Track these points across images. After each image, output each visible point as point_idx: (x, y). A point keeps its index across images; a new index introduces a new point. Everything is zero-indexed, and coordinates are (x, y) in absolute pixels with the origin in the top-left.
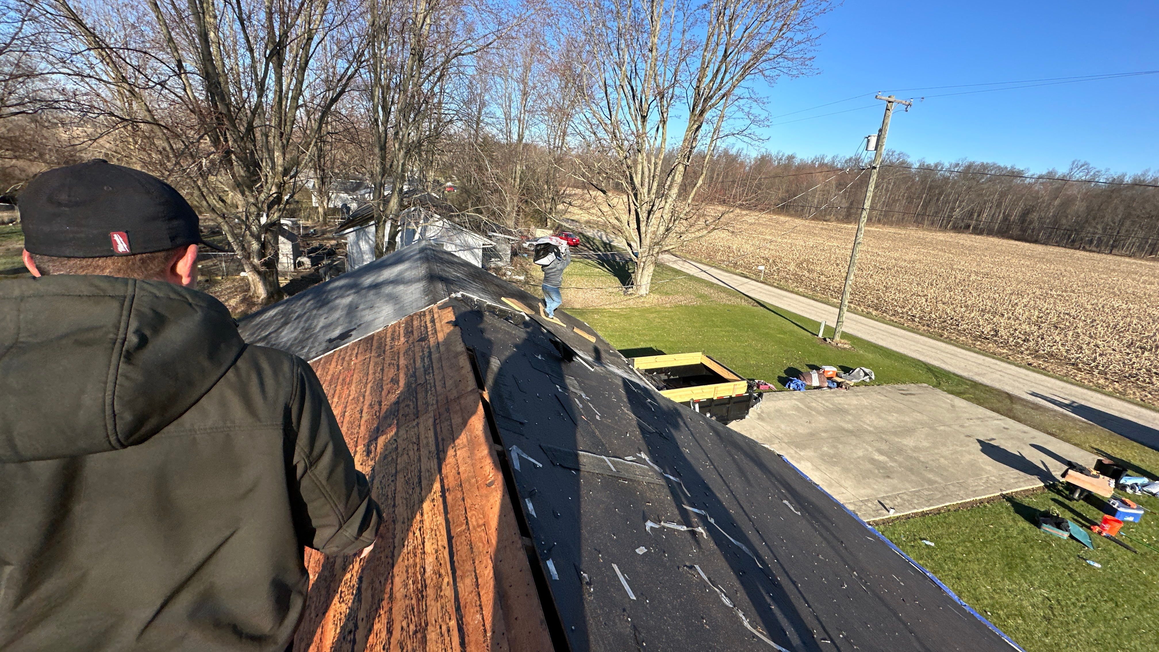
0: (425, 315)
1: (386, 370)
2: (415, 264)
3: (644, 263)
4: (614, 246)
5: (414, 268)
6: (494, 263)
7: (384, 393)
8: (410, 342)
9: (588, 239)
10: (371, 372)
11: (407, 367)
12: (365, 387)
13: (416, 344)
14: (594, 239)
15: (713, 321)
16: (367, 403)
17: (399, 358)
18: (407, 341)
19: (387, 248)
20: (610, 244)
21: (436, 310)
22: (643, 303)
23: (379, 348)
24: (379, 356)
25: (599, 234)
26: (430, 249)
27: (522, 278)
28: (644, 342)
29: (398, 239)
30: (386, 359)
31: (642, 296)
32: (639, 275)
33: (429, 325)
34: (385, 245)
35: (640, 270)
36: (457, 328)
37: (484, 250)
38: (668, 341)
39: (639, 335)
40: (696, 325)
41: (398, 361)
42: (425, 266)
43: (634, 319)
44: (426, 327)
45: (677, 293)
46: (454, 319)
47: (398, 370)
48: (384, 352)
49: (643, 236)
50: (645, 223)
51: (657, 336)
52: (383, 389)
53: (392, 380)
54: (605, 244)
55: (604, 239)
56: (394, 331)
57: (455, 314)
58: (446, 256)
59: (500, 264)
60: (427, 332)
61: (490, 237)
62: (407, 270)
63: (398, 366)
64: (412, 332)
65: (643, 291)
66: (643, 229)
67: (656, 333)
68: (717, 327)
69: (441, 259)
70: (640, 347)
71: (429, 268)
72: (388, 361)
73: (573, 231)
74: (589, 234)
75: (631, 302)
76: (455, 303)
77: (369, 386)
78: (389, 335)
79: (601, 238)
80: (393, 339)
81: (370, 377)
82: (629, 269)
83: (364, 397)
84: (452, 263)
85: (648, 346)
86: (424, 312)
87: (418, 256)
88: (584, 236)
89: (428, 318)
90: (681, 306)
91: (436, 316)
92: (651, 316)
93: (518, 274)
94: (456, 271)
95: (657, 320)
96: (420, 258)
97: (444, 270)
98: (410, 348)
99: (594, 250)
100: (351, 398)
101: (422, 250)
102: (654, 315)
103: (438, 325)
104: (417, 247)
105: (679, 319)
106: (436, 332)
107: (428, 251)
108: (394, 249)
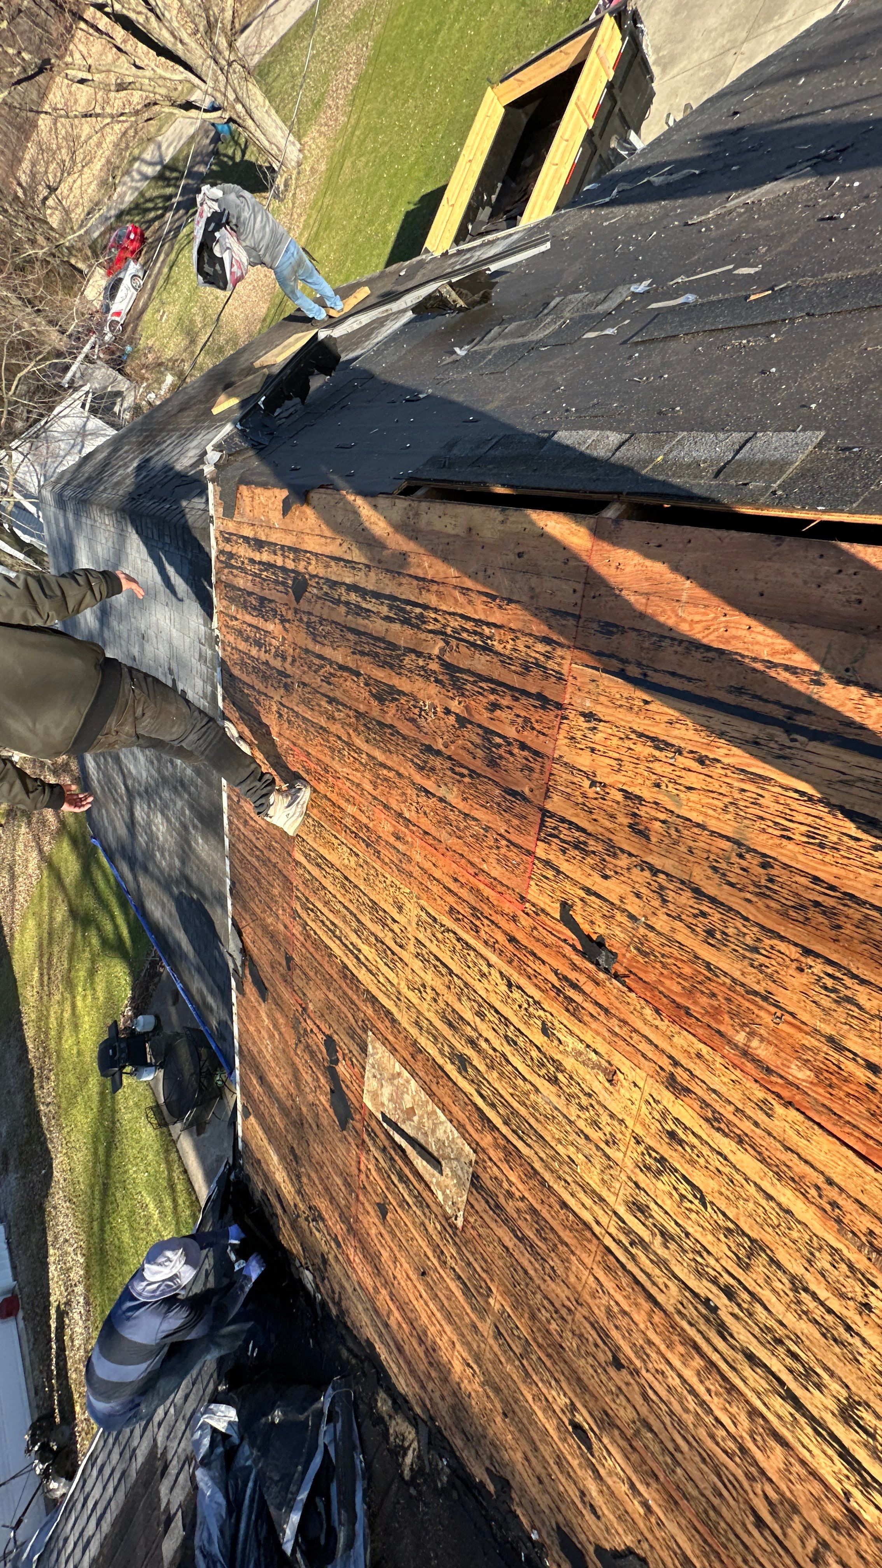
0: (231, 555)
1: (338, 694)
2: (86, 529)
3: (238, 100)
4: (174, 159)
5: (93, 532)
6: (123, 408)
7: (405, 728)
8: (290, 615)
9: (137, 208)
10: (323, 722)
11: (362, 653)
12: (359, 751)
13: (304, 605)
14: (142, 194)
15: (420, 34)
16: (408, 770)
17: (321, 657)
18: (283, 621)
19: (36, 562)
20: (166, 167)
21: (231, 526)
22: (313, 170)
23: (265, 678)
24: (286, 687)
25: (137, 176)
26: (63, 488)
27: (169, 379)
28: (388, 220)
29: (26, 539)
30: (306, 679)
31: (299, 164)
32: (258, 134)
33: (265, 557)
34: (30, 562)
35: (250, 122)
36: (314, 496)
37: (94, 411)
38: (411, 168)
39: (371, 222)
40: (409, 83)
41: (331, 663)
42: (95, 512)
43: (337, 213)
44: (269, 566)
45: (325, 79)
46: (283, 493)
47: (358, 674)
48: (283, 674)
49: (179, 50)
50: (153, 19)
51: (391, 185)
52: (391, 726)
53: (380, 699)
54: (160, 177)
55: (150, 171)
56: (240, 633)
57: (265, 485)
58: (88, 469)
59: (129, 401)
60: (283, 569)
61: (73, 387)
62: (91, 548)
63: (342, 668)
64: (262, 600)
65: (293, 154)
66: (164, 37)
67: (383, 184)
68: (437, 32)
69: (89, 479)
70: (393, 235)
71: (102, 507)
72: (316, 681)
73: (111, 229)
74: (129, 198)
75: (302, 197)
76: (234, 472)
77: (359, 742)
78: (243, 646)
79: (145, 177)
80: (258, 644)
81: (335, 728)
82: (232, 158)
83: (383, 766)
84: (106, 464)
85: (401, 217)
86: (221, 552)
87: (71, 517)
88: (129, 212)
89: (243, 551)
90: (356, 88)
91: (248, 532)
92: (347, 169)
93: (160, 381)
94: (126, 466)
95: (360, 164)
96: (77, 514)
97: (118, 484)
98: (308, 624)
99: (166, 209)
100: (368, 787)
101: (61, 502)
102: (348, 163)
103: (275, 537)
104: (52, 510)
105: (381, 114)
106: (295, 550)
107: (68, 493)
108: (42, 553)
